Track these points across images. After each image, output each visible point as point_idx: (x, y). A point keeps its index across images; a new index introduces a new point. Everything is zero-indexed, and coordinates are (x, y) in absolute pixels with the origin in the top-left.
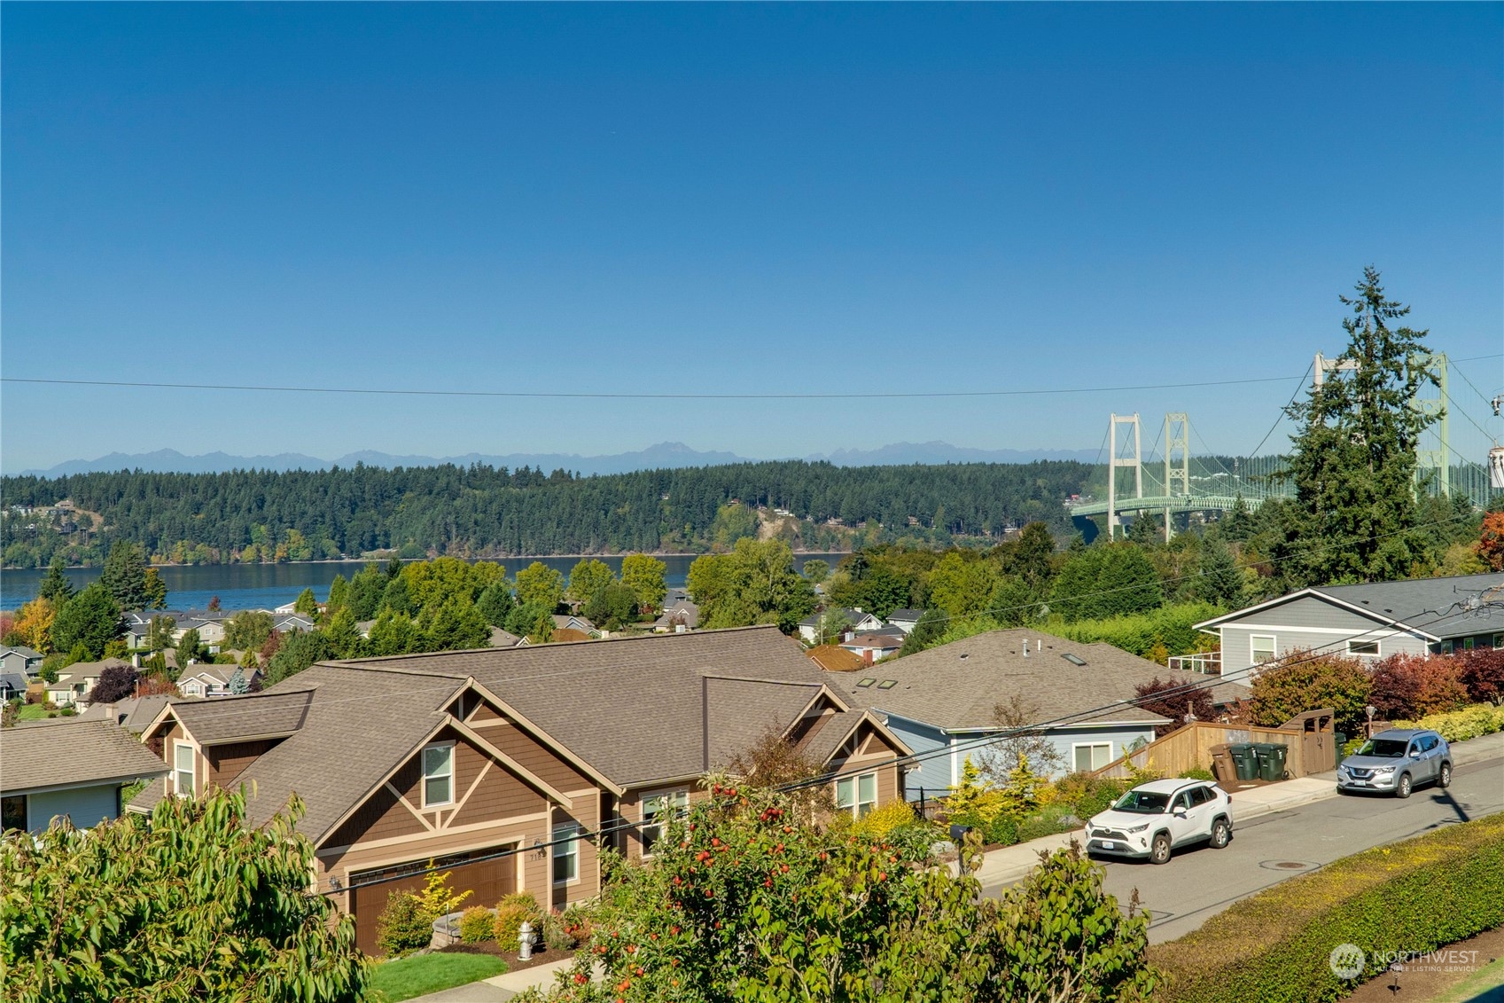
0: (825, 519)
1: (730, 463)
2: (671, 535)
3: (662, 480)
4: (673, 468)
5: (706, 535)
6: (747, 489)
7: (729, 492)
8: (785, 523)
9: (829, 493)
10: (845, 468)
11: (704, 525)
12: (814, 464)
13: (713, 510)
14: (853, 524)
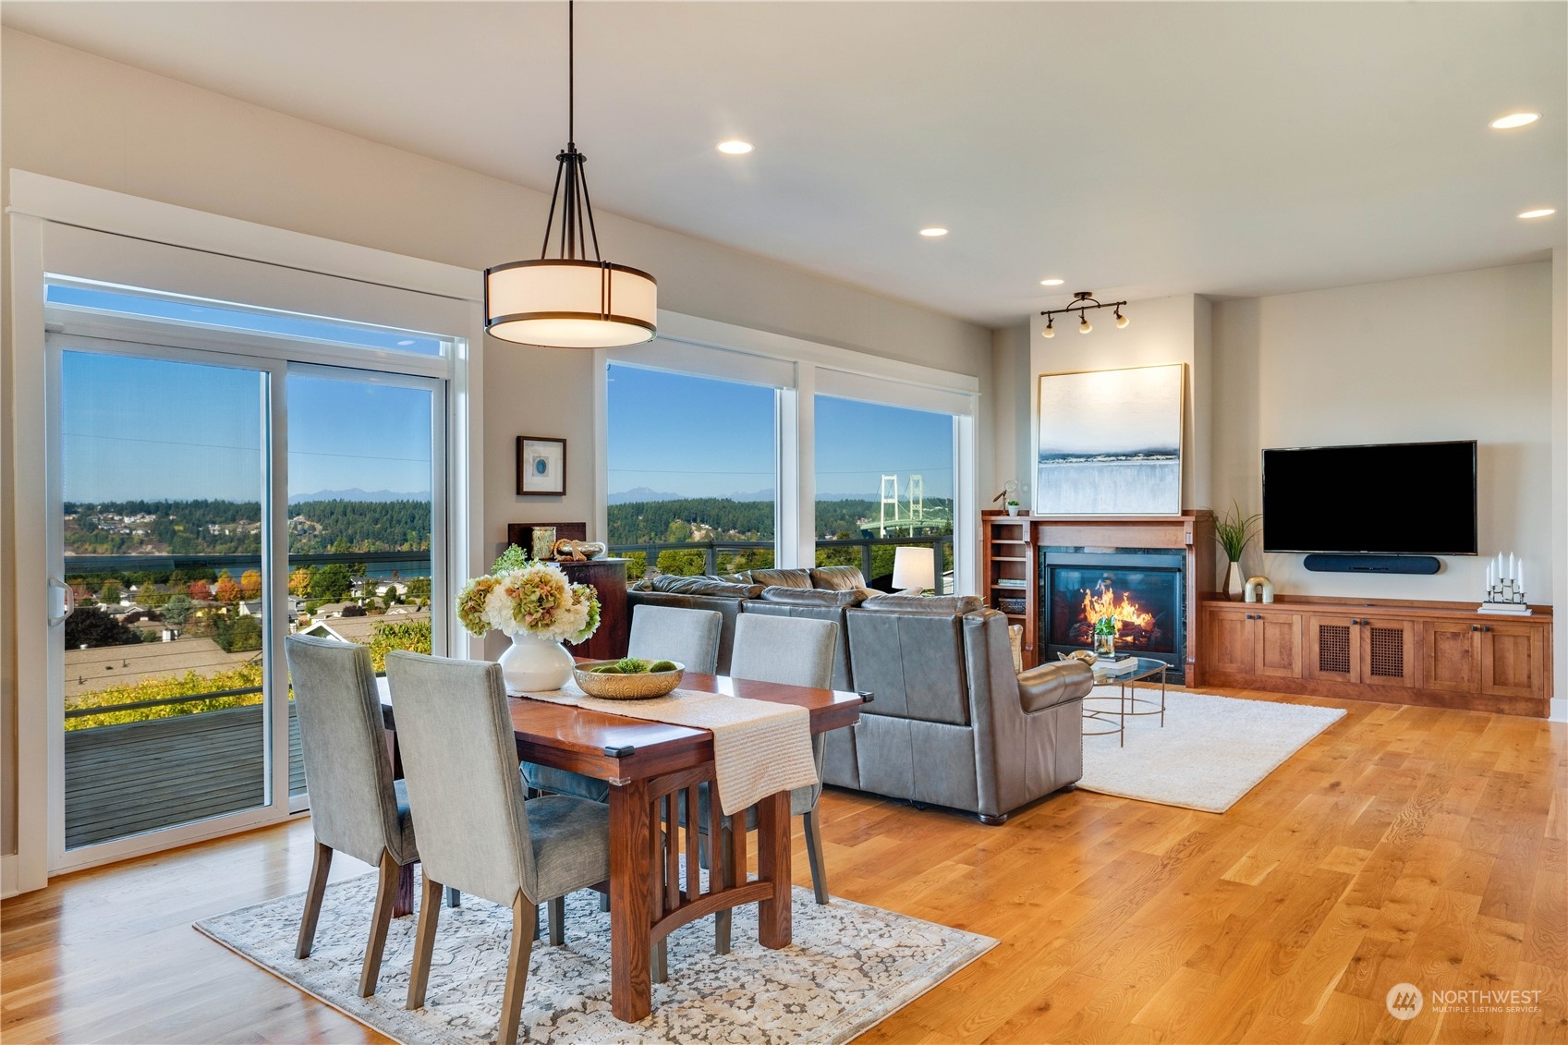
0: (729, 530)
1: (676, 499)
2: (644, 539)
3: (639, 508)
4: (645, 502)
5: (663, 538)
6: (686, 513)
7: (676, 515)
8: (707, 532)
9: (731, 516)
10: (739, 503)
11: (662, 533)
12: (723, 500)
13: (667, 525)
14: (743, 533)
